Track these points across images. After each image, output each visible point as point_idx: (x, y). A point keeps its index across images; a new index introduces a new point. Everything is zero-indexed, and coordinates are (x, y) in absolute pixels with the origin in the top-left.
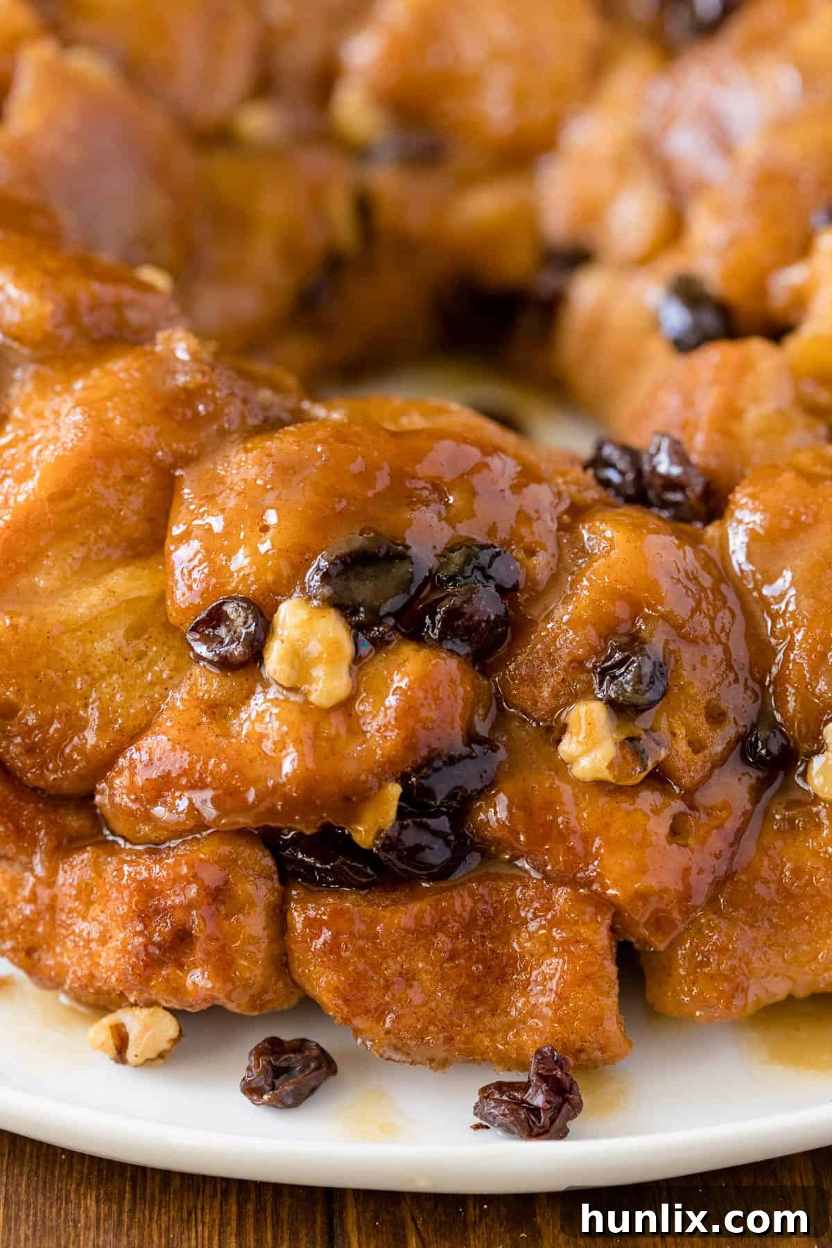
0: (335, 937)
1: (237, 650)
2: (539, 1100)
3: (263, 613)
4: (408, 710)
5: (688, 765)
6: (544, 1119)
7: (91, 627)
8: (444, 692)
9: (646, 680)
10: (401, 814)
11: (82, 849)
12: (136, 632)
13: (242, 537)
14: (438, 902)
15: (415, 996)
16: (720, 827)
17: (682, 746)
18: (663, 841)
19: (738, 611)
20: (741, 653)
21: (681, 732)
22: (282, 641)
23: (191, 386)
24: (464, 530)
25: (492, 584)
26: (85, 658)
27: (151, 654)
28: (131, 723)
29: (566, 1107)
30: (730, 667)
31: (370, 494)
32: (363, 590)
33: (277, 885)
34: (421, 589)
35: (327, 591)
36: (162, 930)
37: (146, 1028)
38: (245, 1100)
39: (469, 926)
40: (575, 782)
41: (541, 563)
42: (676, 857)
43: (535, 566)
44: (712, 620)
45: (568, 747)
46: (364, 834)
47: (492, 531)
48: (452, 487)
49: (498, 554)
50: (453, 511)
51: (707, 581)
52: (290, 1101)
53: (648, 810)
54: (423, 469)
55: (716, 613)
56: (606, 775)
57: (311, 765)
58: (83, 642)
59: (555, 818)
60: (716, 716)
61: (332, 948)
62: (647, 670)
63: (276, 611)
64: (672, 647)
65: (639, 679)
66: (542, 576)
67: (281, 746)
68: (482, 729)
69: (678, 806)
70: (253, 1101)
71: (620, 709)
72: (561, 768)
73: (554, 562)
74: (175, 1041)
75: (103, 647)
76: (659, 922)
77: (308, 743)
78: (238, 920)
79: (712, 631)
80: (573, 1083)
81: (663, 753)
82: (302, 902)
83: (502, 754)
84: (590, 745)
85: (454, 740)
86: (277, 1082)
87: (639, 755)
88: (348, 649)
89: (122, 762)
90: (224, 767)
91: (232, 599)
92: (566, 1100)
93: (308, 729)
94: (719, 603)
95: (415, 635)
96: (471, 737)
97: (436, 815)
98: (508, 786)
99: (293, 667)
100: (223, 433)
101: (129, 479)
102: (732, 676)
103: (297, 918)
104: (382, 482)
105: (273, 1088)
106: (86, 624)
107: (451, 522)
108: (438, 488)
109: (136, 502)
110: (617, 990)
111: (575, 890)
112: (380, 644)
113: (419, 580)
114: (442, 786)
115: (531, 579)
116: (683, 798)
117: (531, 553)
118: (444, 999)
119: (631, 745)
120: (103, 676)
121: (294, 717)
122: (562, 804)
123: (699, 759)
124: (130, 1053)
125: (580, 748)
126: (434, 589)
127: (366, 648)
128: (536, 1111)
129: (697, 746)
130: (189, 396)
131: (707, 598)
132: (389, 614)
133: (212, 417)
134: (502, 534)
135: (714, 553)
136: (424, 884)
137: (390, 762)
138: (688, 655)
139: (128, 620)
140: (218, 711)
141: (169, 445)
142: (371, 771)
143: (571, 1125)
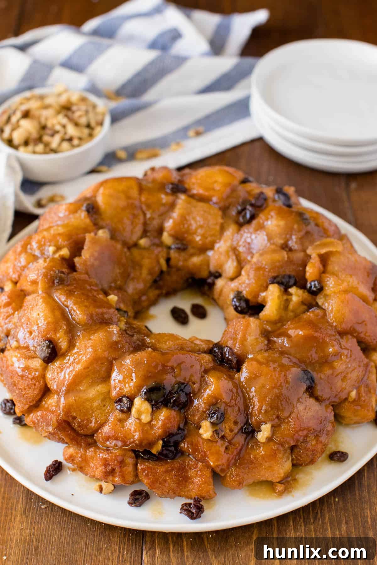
0: (148, 473)
1: (125, 408)
2: (194, 511)
3: (131, 400)
4: (164, 425)
5: (229, 435)
6: (195, 516)
7: (93, 400)
8: (172, 420)
9: (219, 418)
10: (163, 447)
11: (92, 447)
12: (103, 400)
13: (127, 381)
14: (171, 465)
15: (167, 485)
16: (237, 449)
17: (228, 431)
18: (223, 453)
19: (242, 397)
20: (242, 408)
21: (228, 428)
22: (135, 408)
23: (117, 341)
24: (179, 379)
25: (184, 393)
26: (91, 406)
27: (107, 405)
28: (102, 422)
29: (200, 512)
30: (239, 411)
31: (156, 371)
32: (154, 396)
33: (135, 459)
34: (167, 395)
35: (145, 397)
36: (109, 469)
37: (106, 487)
38: (128, 505)
39: (179, 470)
40: (203, 439)
41: (196, 386)
42: (226, 456)
43: (195, 388)
44: (235, 401)
45: (201, 431)
46: (154, 451)
47: (185, 379)
48: (176, 368)
49: (186, 385)
50: (176, 375)
51: (235, 390)
52: (138, 506)
53: (220, 445)
54: (169, 364)
55: (236, 398)
56: (210, 438)
57: (141, 436)
58: (91, 403)
59: (198, 448)
60: (236, 423)
61: (147, 475)
62: (219, 416)
63: (134, 400)
64: (226, 408)
65: (217, 418)
66: (196, 390)
67: (135, 431)
68: (182, 426)
69: (227, 444)
70: (130, 506)
71: (213, 424)
72: (200, 435)
73: (199, 386)
74: (113, 490)
75: (96, 404)
76: (222, 470)
77: (141, 431)
78: (126, 468)
79: (236, 404)
80: (202, 506)
81: (223, 433)
82: (141, 464)
83: (186, 432)
84: (206, 431)
85: (175, 430)
86: (136, 502)
87: (217, 434)
88: (150, 410)
89: (100, 431)
90: (122, 435)
91: (124, 396)
92: (200, 510)
93: (141, 428)
94: (238, 396)
95: (166, 405)
96: (179, 428)
97: (171, 446)
98: (188, 439)
99: (137, 414)
100: (124, 353)
101: (102, 363)
102: (240, 413)
103: (139, 468)
104: (160, 368)
105: (135, 503)
106: (91, 399)
107: (175, 377)
108: (173, 368)
109: (104, 369)
110: (213, 484)
111: (203, 464)
112: (158, 408)
113: (167, 394)
114: (172, 440)
115: (194, 391)
116: (228, 442)
117: (194, 383)
118: (173, 485)
119: (216, 432)
120: (96, 411)
121: (138, 425)
122: (200, 445)
123: (231, 434)
124: (103, 492)
125: (204, 432)
126: (171, 395)
127: (154, 409)
128: (193, 513)
129: (231, 431)
130: (116, 343)
131: (234, 395)
132: (160, 402)
133: (121, 348)
134: (187, 380)
135: (237, 382)
136: (168, 461)
137: (159, 436)
138: (230, 410)
139: (102, 397)
140: (121, 421)
141: (111, 355)
142: (155, 438)
143: (202, 515)
